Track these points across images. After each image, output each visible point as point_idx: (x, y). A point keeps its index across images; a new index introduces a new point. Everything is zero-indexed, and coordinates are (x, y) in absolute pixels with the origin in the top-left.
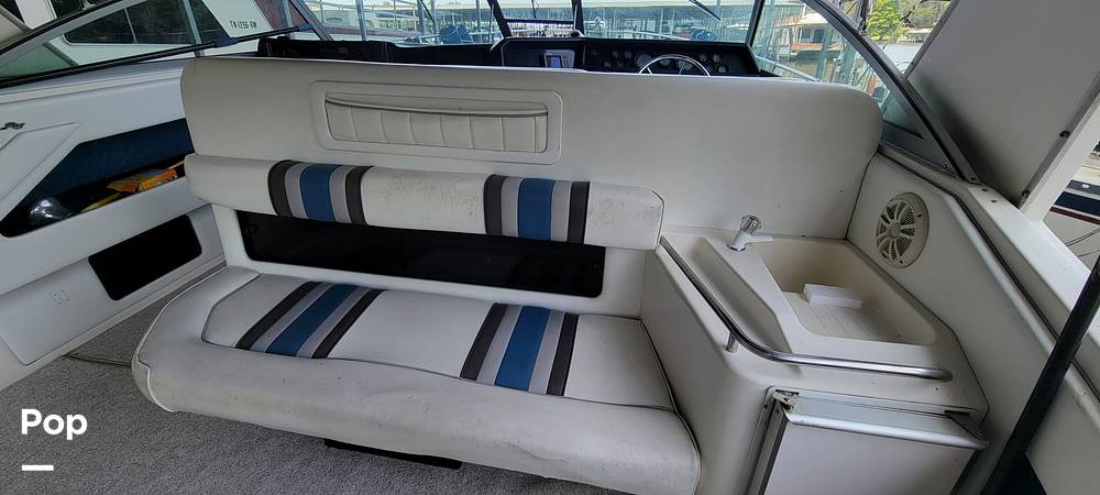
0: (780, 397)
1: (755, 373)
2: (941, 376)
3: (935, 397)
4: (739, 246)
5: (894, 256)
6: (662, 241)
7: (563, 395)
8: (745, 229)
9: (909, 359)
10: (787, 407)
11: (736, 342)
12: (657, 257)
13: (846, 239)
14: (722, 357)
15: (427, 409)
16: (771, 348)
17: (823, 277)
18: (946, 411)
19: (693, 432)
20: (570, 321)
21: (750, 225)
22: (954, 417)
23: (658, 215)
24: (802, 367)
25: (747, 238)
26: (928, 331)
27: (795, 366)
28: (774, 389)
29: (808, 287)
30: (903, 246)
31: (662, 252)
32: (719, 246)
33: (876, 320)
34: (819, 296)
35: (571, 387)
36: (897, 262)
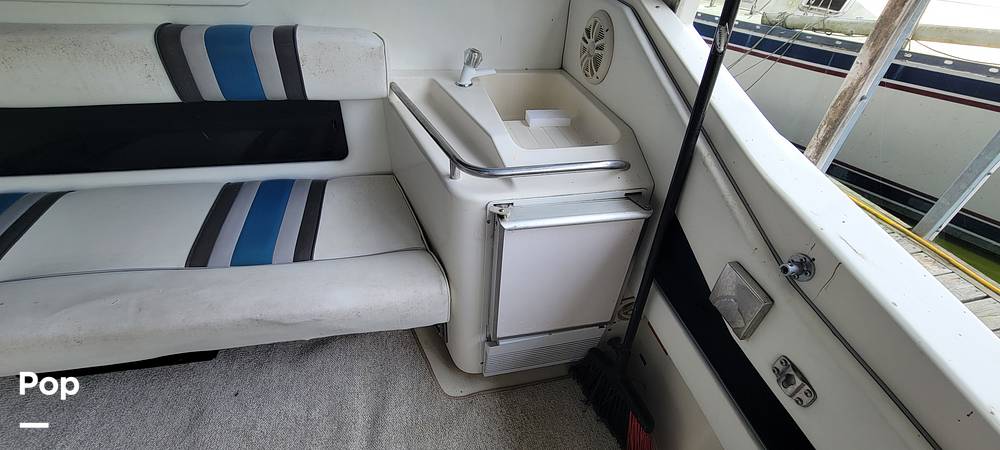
0: (496, 210)
1: (474, 193)
2: (622, 167)
3: (618, 184)
4: (467, 82)
5: (593, 74)
6: (393, 87)
7: (311, 258)
8: (468, 63)
9: (600, 156)
10: (502, 217)
11: (457, 169)
12: (392, 105)
13: (561, 68)
14: (445, 185)
15: (140, 310)
16: (488, 167)
17: (542, 102)
18: (626, 194)
19: (442, 263)
20: (317, 189)
21: (473, 59)
22: (632, 198)
23: (381, 58)
24: (514, 179)
25: (471, 73)
26: (614, 131)
27: (508, 179)
28: (492, 204)
29: (528, 112)
30: (597, 61)
31: (395, 99)
32: (448, 85)
33: (579, 132)
34: (538, 119)
35: (319, 251)
36: (594, 78)
